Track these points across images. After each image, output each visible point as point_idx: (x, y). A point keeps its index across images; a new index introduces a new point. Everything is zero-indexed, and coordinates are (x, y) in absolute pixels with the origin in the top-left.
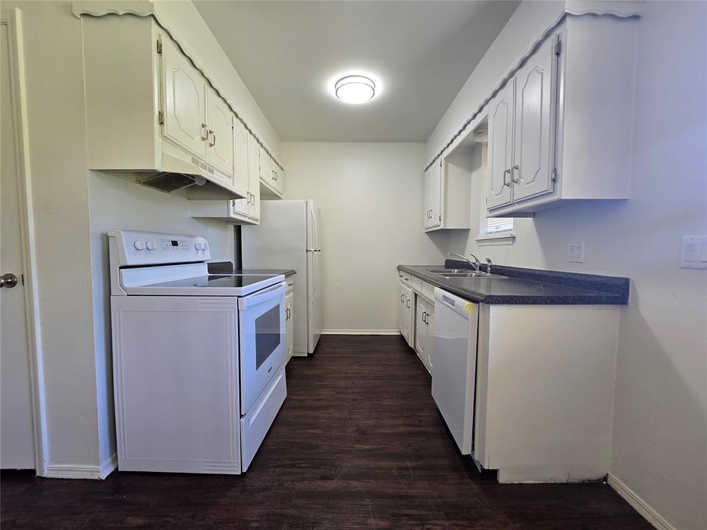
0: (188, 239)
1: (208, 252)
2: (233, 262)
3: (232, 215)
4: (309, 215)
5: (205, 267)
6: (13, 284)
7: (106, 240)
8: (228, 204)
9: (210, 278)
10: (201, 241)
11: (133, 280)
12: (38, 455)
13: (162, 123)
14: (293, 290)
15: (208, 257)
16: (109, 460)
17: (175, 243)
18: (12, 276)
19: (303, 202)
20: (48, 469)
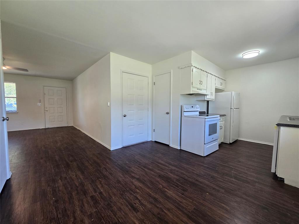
0: (195, 106)
1: (199, 109)
2: (206, 111)
3: (206, 99)
4: (232, 97)
5: (198, 113)
6: (168, 114)
7: (182, 106)
8: (205, 96)
9: (199, 115)
10: (198, 106)
11: (185, 114)
12: (170, 143)
13: (192, 84)
14: (225, 121)
15: (199, 110)
16: (179, 147)
17: (192, 107)
18: (168, 112)
19: (230, 93)
20: (171, 145)
